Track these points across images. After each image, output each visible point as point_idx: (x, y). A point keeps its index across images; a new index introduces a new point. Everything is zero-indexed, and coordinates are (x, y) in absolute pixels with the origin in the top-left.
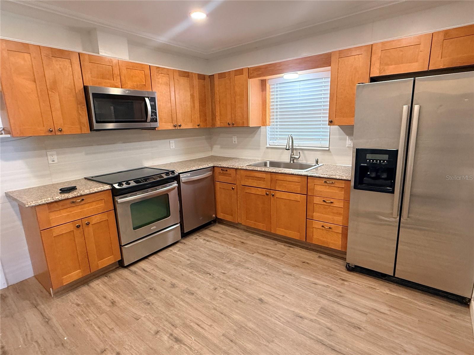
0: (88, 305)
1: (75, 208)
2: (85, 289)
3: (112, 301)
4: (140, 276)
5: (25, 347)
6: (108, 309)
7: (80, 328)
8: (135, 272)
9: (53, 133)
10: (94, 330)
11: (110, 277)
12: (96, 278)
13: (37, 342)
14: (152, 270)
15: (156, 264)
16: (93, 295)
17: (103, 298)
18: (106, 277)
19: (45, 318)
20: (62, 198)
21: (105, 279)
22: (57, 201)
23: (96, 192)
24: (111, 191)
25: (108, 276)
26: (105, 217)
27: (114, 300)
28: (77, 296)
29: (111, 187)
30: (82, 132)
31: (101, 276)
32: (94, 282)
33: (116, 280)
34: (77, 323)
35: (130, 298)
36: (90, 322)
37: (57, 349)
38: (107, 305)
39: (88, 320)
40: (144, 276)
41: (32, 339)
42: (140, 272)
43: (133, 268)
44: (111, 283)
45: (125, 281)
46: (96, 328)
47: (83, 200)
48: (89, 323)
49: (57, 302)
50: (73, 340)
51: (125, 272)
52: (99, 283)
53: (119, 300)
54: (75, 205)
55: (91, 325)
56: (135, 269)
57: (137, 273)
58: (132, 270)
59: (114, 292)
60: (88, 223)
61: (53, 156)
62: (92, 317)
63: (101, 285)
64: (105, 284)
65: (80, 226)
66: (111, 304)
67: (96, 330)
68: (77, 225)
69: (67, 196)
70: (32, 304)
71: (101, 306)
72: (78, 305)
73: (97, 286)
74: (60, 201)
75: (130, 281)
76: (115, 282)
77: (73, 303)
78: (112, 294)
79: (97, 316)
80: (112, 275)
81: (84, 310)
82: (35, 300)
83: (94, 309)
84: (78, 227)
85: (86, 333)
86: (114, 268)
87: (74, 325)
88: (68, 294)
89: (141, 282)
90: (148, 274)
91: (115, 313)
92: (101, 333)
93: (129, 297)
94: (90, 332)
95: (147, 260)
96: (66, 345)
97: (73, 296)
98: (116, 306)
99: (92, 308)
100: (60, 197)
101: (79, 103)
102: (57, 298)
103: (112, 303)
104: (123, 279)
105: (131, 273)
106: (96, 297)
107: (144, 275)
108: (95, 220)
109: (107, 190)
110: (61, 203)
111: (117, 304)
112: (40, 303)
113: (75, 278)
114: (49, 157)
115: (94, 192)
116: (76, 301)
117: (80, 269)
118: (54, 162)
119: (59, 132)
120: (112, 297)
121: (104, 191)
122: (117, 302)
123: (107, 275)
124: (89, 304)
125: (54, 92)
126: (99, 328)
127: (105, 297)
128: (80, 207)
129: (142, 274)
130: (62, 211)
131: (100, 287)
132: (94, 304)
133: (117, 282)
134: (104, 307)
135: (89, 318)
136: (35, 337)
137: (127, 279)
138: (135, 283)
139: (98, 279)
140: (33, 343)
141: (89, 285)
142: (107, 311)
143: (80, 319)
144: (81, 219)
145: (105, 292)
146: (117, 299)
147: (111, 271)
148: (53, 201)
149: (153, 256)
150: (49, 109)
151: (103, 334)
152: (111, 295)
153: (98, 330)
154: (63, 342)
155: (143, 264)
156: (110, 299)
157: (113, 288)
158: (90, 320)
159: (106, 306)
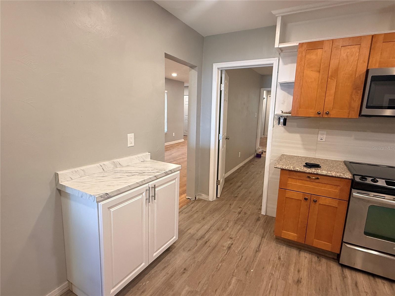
0: (283, 265)
1: (309, 183)
2: (294, 252)
3: (300, 279)
4: (345, 285)
5: (237, 253)
6: (290, 281)
7: (264, 273)
8: (345, 277)
9: (321, 115)
10: (267, 285)
11: (320, 260)
12: (310, 251)
13: (242, 256)
14: (365, 292)
15: (377, 291)
16: (294, 261)
17: (297, 270)
18: (317, 258)
19: (258, 248)
20: (301, 170)
21: (315, 258)
22: (296, 171)
23: (332, 177)
24: (351, 181)
25: (319, 259)
26: (334, 203)
27: (302, 280)
28: (286, 252)
29: (352, 177)
30: (349, 116)
31: (315, 253)
32: (306, 253)
33: (321, 267)
34: (266, 268)
35: (314, 292)
36: (272, 277)
37: (243, 271)
38: (293, 278)
39: (272, 274)
40: (348, 289)
41: (243, 253)
42: (349, 281)
43: (347, 272)
44: (315, 266)
45: (327, 276)
46: (270, 285)
47: (318, 178)
48: (270, 277)
49: (273, 244)
50: (253, 276)
51: (335, 269)
52: (308, 257)
53: (305, 284)
54: (309, 180)
55: (270, 279)
56: (348, 275)
57: (345, 280)
58: (345, 274)
59: (309, 274)
60: (315, 201)
61: (323, 135)
62: (277, 274)
63: (306, 260)
64: (311, 262)
65: (307, 199)
66: (296, 280)
67: (268, 286)
68: (306, 197)
69: (305, 170)
70: (263, 234)
71: (289, 274)
72: (279, 258)
73: (304, 258)
74: (298, 171)
75: (331, 281)
76: (319, 268)
77: (278, 254)
78: (306, 273)
79: (279, 278)
80: (324, 261)
81: (278, 265)
82: (267, 233)
83: (283, 271)
84: (306, 199)
85: (263, 281)
86: (331, 256)
87: (263, 268)
88: (283, 246)
89: (339, 291)
90: (355, 291)
91: (291, 290)
92: (269, 291)
93: (315, 290)
94: (265, 283)
95: (371, 278)
96: (248, 274)
97: (283, 250)
98: (298, 286)
99: (284, 269)
100: (299, 169)
101: (355, 88)
102: (276, 242)
103: (298, 281)
104: (328, 272)
105: (340, 275)
106: (294, 264)
107: (350, 288)
108: (323, 201)
109: (346, 178)
110: (298, 174)
111: (300, 286)
112: (266, 237)
113: (290, 238)
114: (319, 135)
115: (330, 175)
116: (282, 255)
117: (297, 234)
118: (321, 140)
119: (326, 115)
120: (304, 276)
121: (342, 178)
122: (302, 283)
123: (319, 257)
124: (285, 264)
125: (333, 80)
126: (271, 287)
127: (299, 271)
128: (314, 183)
129: (349, 284)
130: (298, 181)
131: (305, 261)
132: (288, 268)
133: (320, 269)
134: (290, 277)
135: (274, 273)
136: (244, 254)
137: (331, 275)
138: (334, 287)
139: (310, 254)
140: (241, 256)
141: (300, 252)
142: (288, 282)
143: (270, 268)
144: (311, 194)
145: (303, 267)
146: (304, 282)
147: (326, 257)
148: (293, 170)
149: (383, 281)
150: (324, 94)
151: (268, 294)
152: (304, 274)
153: (269, 287)
154: (249, 271)
155: (362, 279)
156: (301, 276)
157: (312, 271)
158: (273, 275)
159: (291, 278)
